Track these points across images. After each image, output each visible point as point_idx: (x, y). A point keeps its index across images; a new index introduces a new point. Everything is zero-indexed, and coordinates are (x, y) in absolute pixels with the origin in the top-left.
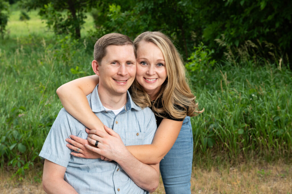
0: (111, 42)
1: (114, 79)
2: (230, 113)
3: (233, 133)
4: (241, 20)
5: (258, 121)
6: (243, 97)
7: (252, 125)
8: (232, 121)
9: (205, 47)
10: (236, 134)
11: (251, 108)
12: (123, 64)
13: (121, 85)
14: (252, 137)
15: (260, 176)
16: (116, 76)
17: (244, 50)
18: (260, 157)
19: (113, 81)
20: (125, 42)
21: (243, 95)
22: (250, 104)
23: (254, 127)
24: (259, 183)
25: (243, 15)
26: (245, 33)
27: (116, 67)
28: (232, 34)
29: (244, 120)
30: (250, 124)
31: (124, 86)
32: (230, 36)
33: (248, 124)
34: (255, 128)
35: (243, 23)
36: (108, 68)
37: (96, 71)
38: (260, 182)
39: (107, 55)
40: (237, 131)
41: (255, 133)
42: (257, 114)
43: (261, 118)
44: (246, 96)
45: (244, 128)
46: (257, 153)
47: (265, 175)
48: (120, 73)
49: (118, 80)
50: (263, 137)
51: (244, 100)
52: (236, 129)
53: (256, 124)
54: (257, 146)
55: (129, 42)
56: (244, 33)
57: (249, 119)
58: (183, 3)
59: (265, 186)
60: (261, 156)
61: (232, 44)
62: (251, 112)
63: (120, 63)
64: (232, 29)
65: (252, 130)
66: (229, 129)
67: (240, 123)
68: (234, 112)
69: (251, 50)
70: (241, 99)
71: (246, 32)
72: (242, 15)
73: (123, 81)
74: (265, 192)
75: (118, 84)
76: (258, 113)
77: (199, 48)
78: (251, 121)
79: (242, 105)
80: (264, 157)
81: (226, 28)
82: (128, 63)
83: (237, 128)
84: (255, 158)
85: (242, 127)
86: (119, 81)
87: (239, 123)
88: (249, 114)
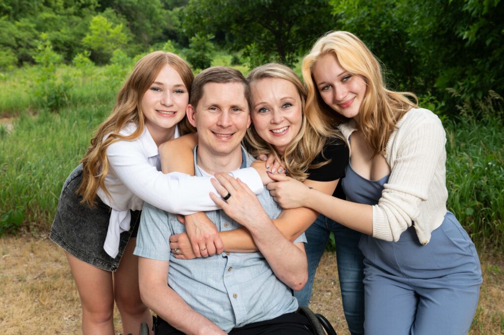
0: (209, 78)
1: (213, 132)
2: (457, 185)
3: (458, 213)
4: (488, 66)
5: (496, 199)
6: (477, 165)
7: (486, 203)
8: (458, 197)
9: (433, 98)
10: (462, 214)
11: (486, 181)
12: (226, 111)
13: (223, 141)
14: (484, 220)
15: (492, 274)
16: (215, 128)
17: (487, 104)
18: (496, 248)
19: (212, 135)
20: (230, 78)
21: (477, 163)
22: (486, 174)
23: (489, 207)
24: (489, 285)
25: (491, 59)
26: (492, 83)
27: (215, 114)
28: (473, 82)
29: (475, 196)
30: (484, 202)
31: (226, 142)
32: (471, 85)
33: (482, 202)
34: (491, 208)
35: (490, 69)
36: (205, 116)
37: (191, 119)
38: (490, 283)
39: (204, 97)
40: (464, 210)
41: (490, 214)
42: (494, 189)
43: (500, 194)
44: (480, 163)
45: (474, 207)
46: (492, 242)
47: (500, 273)
48: (219, 124)
49: (218, 134)
50: (501, 221)
51: (478, 170)
52: (463, 209)
53: (492, 203)
54: (493, 232)
55: (237, 79)
56: (490, 82)
57: (484, 196)
58: (411, 43)
59: (497, 289)
60: (497, 246)
61: (472, 95)
62: (486, 186)
63: (222, 109)
64: (474, 77)
65: (487, 210)
66: (452, 208)
67: (470, 201)
68: (463, 184)
69: (497, 103)
70: (473, 168)
71: (492, 80)
72: (489, 58)
73: (226, 136)
74: (495, 298)
75: (218, 139)
76: (495, 187)
77: (424, 99)
78: (486, 197)
79: (474, 176)
80: (501, 247)
81: (467, 75)
82: (235, 108)
83: (465, 206)
84: (488, 248)
85: (472, 205)
86: (220, 135)
87: (468, 199)
88: (483, 189)
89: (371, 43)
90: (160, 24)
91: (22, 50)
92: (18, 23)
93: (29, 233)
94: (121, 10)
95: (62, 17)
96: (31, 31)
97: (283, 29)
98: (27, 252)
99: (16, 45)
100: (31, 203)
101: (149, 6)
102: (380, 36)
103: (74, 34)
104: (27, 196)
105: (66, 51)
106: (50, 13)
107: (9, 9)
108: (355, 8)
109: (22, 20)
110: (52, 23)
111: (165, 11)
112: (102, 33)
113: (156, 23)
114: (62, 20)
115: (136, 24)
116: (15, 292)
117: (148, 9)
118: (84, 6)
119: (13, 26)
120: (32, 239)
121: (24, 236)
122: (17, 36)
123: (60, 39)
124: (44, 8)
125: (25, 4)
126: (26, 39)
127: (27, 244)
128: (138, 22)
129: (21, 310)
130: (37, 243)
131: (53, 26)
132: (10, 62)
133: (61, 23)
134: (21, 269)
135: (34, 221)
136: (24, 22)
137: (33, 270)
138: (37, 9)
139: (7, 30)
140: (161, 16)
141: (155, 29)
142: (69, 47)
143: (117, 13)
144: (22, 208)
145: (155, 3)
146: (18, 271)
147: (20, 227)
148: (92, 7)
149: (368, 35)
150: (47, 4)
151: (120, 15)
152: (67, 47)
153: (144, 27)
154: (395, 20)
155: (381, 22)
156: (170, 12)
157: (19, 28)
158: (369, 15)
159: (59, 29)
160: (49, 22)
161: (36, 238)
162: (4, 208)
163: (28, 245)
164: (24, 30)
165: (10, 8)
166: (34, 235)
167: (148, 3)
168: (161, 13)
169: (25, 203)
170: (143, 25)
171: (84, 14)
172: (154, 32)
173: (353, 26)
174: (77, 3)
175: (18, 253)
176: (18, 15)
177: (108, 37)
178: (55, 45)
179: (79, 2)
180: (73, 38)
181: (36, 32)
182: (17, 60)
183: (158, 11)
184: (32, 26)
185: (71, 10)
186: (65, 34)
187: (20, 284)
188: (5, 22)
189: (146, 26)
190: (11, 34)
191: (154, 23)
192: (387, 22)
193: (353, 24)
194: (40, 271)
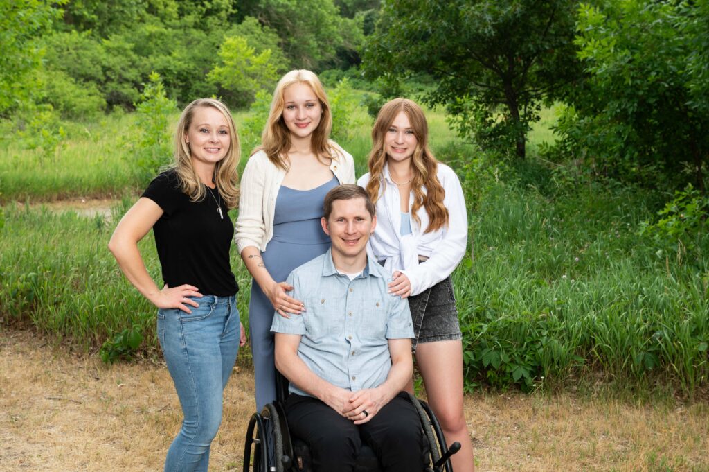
0: (336, 196)
1: (343, 239)
12: (351, 221)
13: (351, 245)
19: (342, 241)
20: (352, 195)
27: (343, 225)
36: (336, 227)
39: (333, 212)
48: (347, 232)
49: (347, 240)
55: (358, 195)
58: (693, 105)
63: (348, 220)
73: (353, 241)
75: (347, 244)
82: (358, 219)
89: (634, 103)
90: (331, 41)
91: (112, 86)
92: (106, 42)
93: (147, 360)
94: (269, 18)
95: (175, 31)
96: (127, 56)
97: (515, 69)
98: (147, 382)
99: (103, 78)
100: (150, 321)
101: (314, 11)
102: (646, 93)
103: (194, 58)
104: (145, 313)
105: (180, 87)
106: (157, 25)
107: (93, 19)
108: (609, 51)
109: (113, 37)
110: (159, 42)
111: (340, 20)
112: (240, 63)
113: (325, 40)
114: (175, 36)
115: (293, 41)
116: (139, 424)
117: (313, 16)
118: (209, 13)
119: (99, 47)
120: (151, 367)
121: (141, 362)
122: (104, 63)
123: (172, 68)
124: (147, 16)
125: (118, 11)
126: (118, 67)
127: (146, 372)
128: (296, 38)
129: (148, 441)
130: (157, 371)
131: (161, 46)
132: (95, 106)
133: (173, 42)
134: (143, 400)
135: (154, 345)
136: (115, 41)
137: (156, 401)
138: (136, 17)
139: (89, 53)
140: (334, 28)
141: (323, 48)
142: (185, 80)
143: (263, 25)
144: (138, 328)
145: (325, 8)
146: (138, 402)
147: (136, 352)
148: (223, 14)
149: (629, 91)
150: (152, 10)
151: (267, 28)
152: (182, 81)
153: (307, 47)
154: (671, 70)
155: (649, 72)
156: (350, 22)
157: (108, 50)
158: (630, 62)
159: (171, 51)
160: (154, 40)
161: (156, 366)
162: (117, 326)
163: (148, 373)
164: (116, 53)
165: (95, 17)
166: (153, 361)
167: (313, 7)
168: (334, 23)
169: (143, 322)
170: (305, 43)
171: (209, 26)
172: (322, 54)
173: (606, 78)
174: (199, 7)
175: (136, 383)
176: (107, 30)
177: (248, 69)
178: (165, 78)
179: (203, 5)
180: (192, 65)
181: (135, 57)
182: (104, 102)
183: (330, 19)
184: (128, 46)
185: (190, 19)
186: (179, 60)
187: (143, 416)
188: (87, 41)
189: (309, 45)
190: (95, 61)
191: (323, 40)
192: (658, 73)
193: (607, 75)
194: (164, 404)
